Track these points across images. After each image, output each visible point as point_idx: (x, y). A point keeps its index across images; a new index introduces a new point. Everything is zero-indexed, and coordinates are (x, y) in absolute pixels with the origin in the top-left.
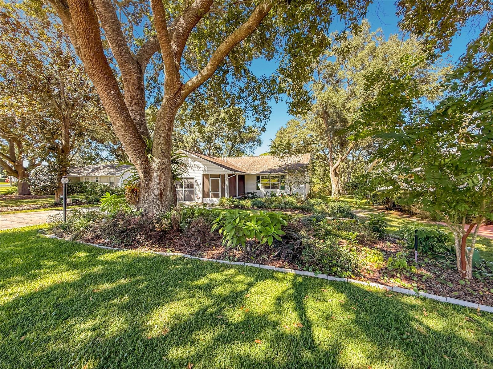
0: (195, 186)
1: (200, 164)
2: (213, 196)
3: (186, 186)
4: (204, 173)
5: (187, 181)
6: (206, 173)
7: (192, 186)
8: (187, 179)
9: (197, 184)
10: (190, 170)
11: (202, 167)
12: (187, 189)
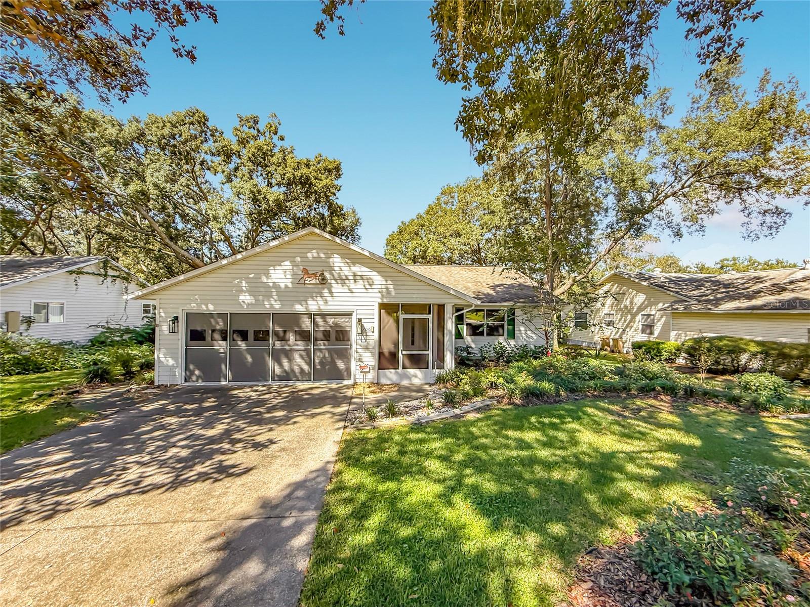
0: (354, 336)
1: (374, 275)
2: (407, 363)
3: (320, 335)
4: (385, 301)
5: (325, 321)
6: (393, 301)
7: (340, 335)
8: (323, 315)
9: (363, 331)
10: (336, 287)
11: (379, 281)
12: (322, 345)
